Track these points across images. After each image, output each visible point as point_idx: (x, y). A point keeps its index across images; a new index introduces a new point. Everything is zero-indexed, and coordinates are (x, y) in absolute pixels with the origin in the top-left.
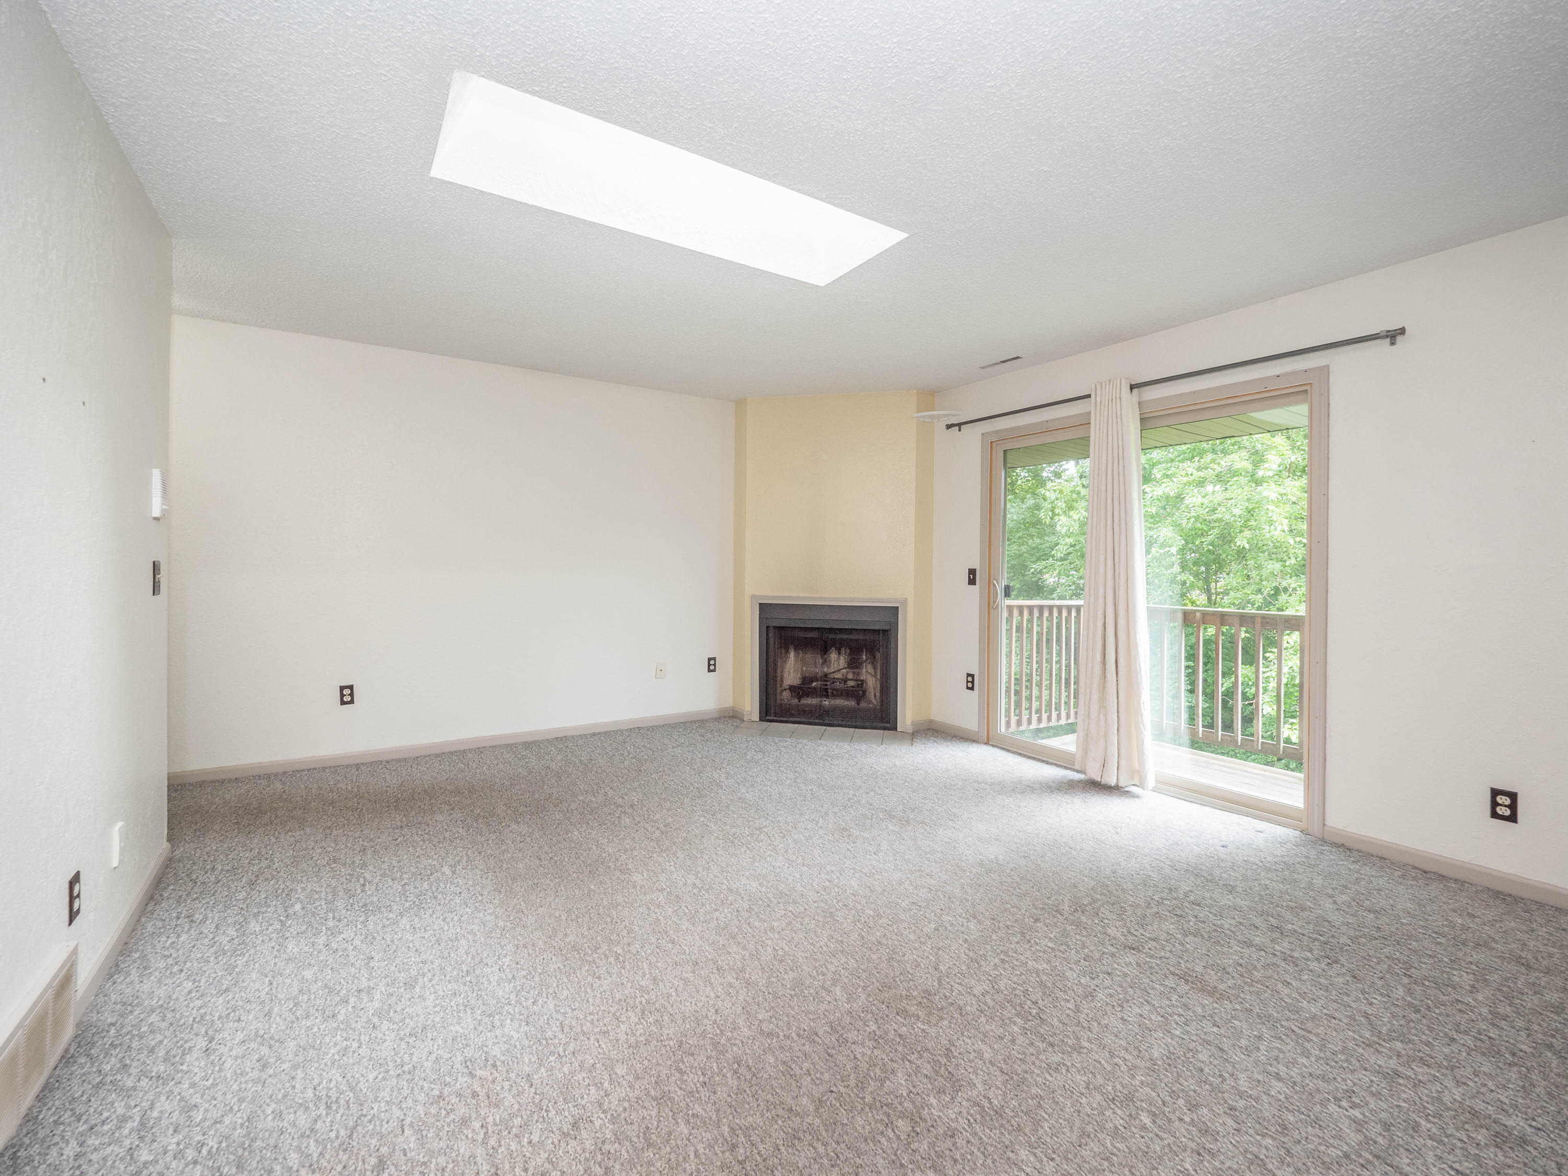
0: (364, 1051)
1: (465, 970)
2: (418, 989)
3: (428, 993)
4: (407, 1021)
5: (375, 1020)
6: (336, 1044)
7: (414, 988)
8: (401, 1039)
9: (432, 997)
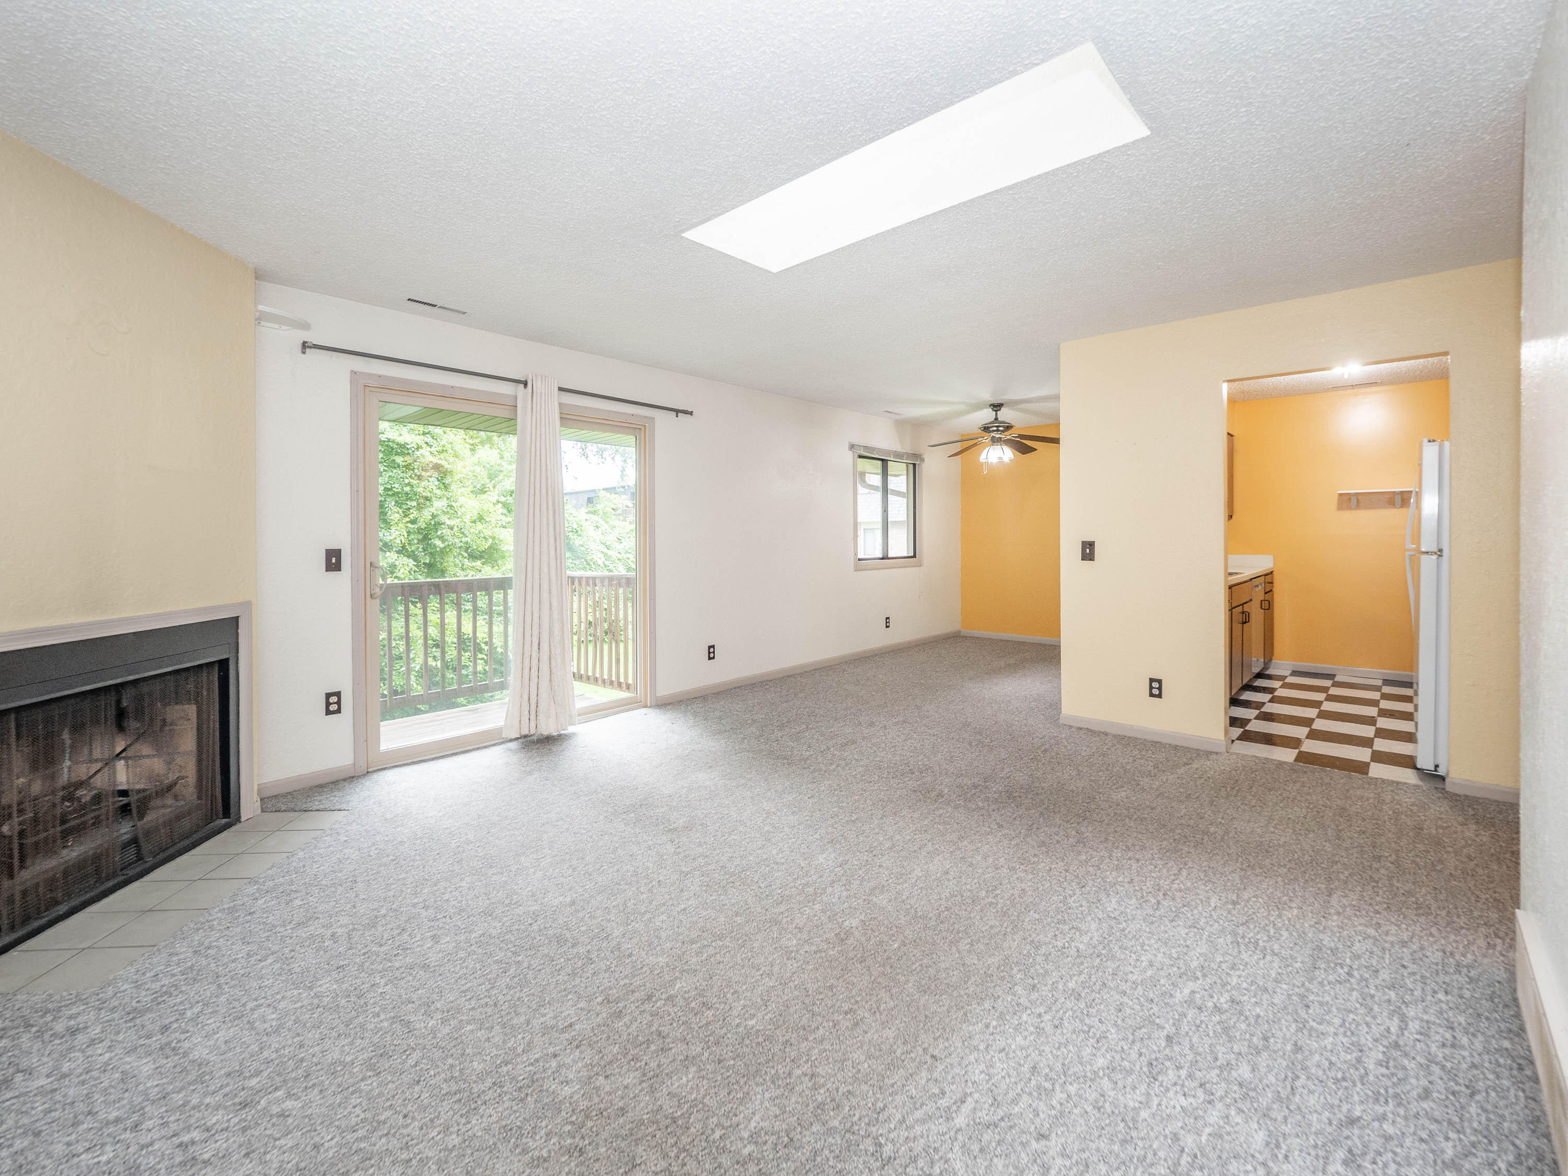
0: (1219, 958)
1: (1098, 960)
2: (1149, 973)
3: (1144, 964)
4: (1175, 956)
5: (1199, 974)
6: (1239, 976)
7: (1151, 977)
8: (1188, 946)
9: (1143, 958)
